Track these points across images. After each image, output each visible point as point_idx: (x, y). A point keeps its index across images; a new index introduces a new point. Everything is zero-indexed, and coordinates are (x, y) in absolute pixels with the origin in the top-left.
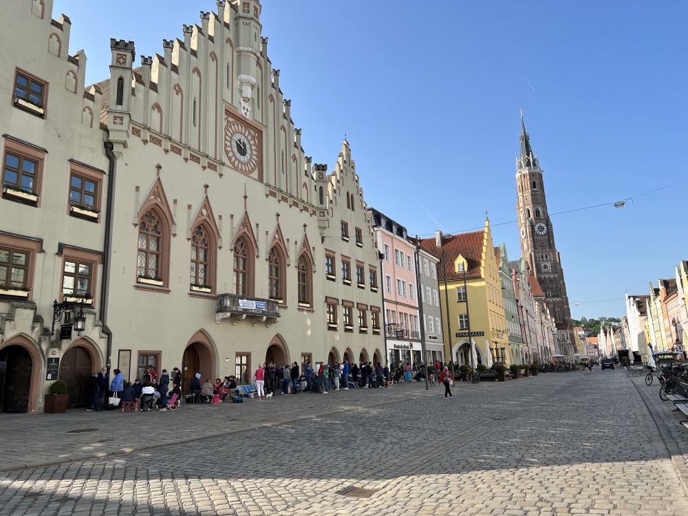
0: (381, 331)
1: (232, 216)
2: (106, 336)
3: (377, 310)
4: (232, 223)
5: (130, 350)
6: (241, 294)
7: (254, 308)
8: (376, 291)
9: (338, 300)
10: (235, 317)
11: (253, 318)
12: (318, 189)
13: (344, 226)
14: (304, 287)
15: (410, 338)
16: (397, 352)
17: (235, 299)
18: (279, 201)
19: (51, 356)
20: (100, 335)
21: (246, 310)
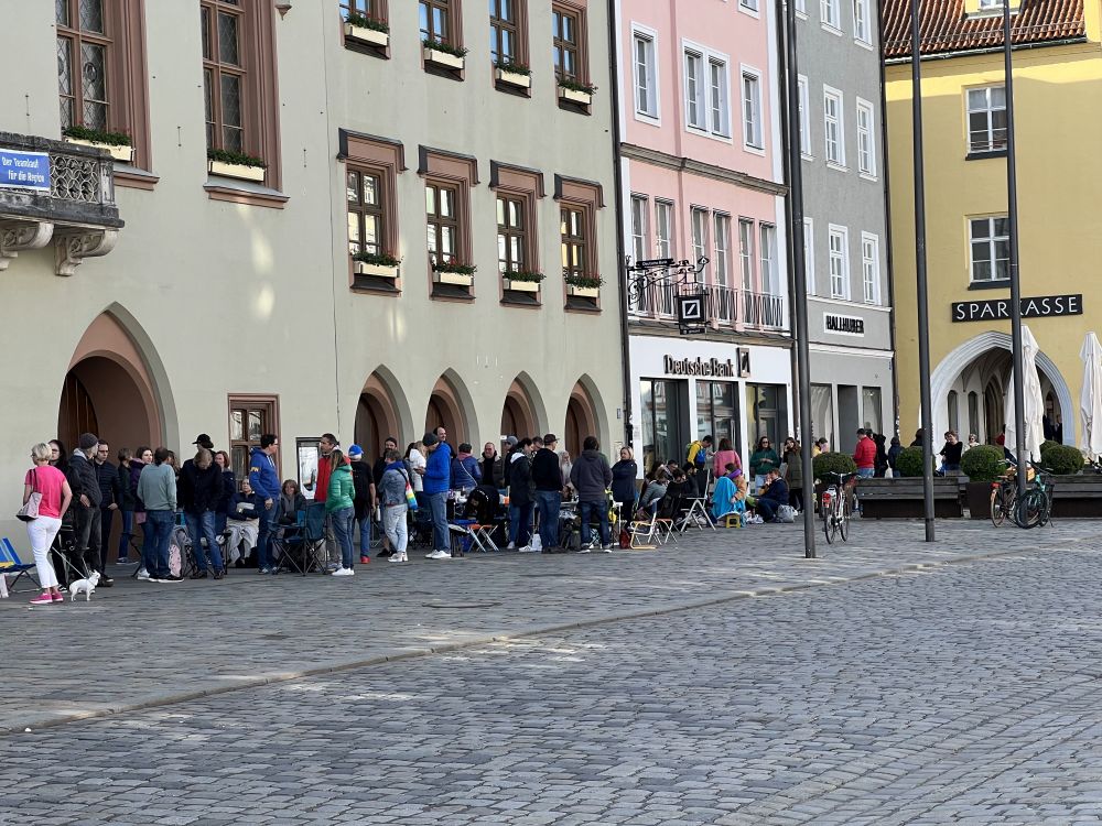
0: (607, 295)
3: (590, 195)
8: (581, 108)
9: (400, 147)
14: (234, 83)
15: (741, 326)
16: (677, 389)
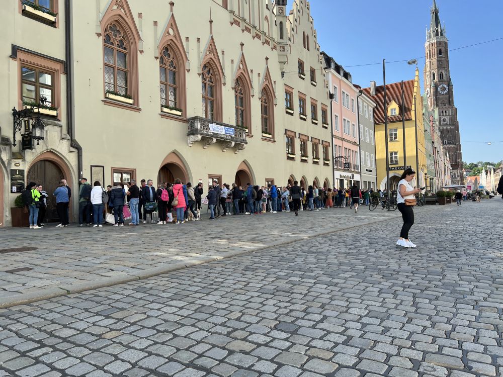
0: (330, 163)
1: (198, 39)
2: (76, 151)
3: (328, 144)
4: (199, 47)
5: (103, 167)
6: (209, 118)
7: (224, 133)
8: (326, 128)
9: (296, 133)
10: (206, 140)
11: (222, 143)
12: (278, 24)
13: (301, 64)
14: (266, 119)
15: (352, 170)
16: (342, 181)
17: (205, 122)
18: (243, 31)
19: (13, 167)
20: (69, 149)
21: (216, 134)
